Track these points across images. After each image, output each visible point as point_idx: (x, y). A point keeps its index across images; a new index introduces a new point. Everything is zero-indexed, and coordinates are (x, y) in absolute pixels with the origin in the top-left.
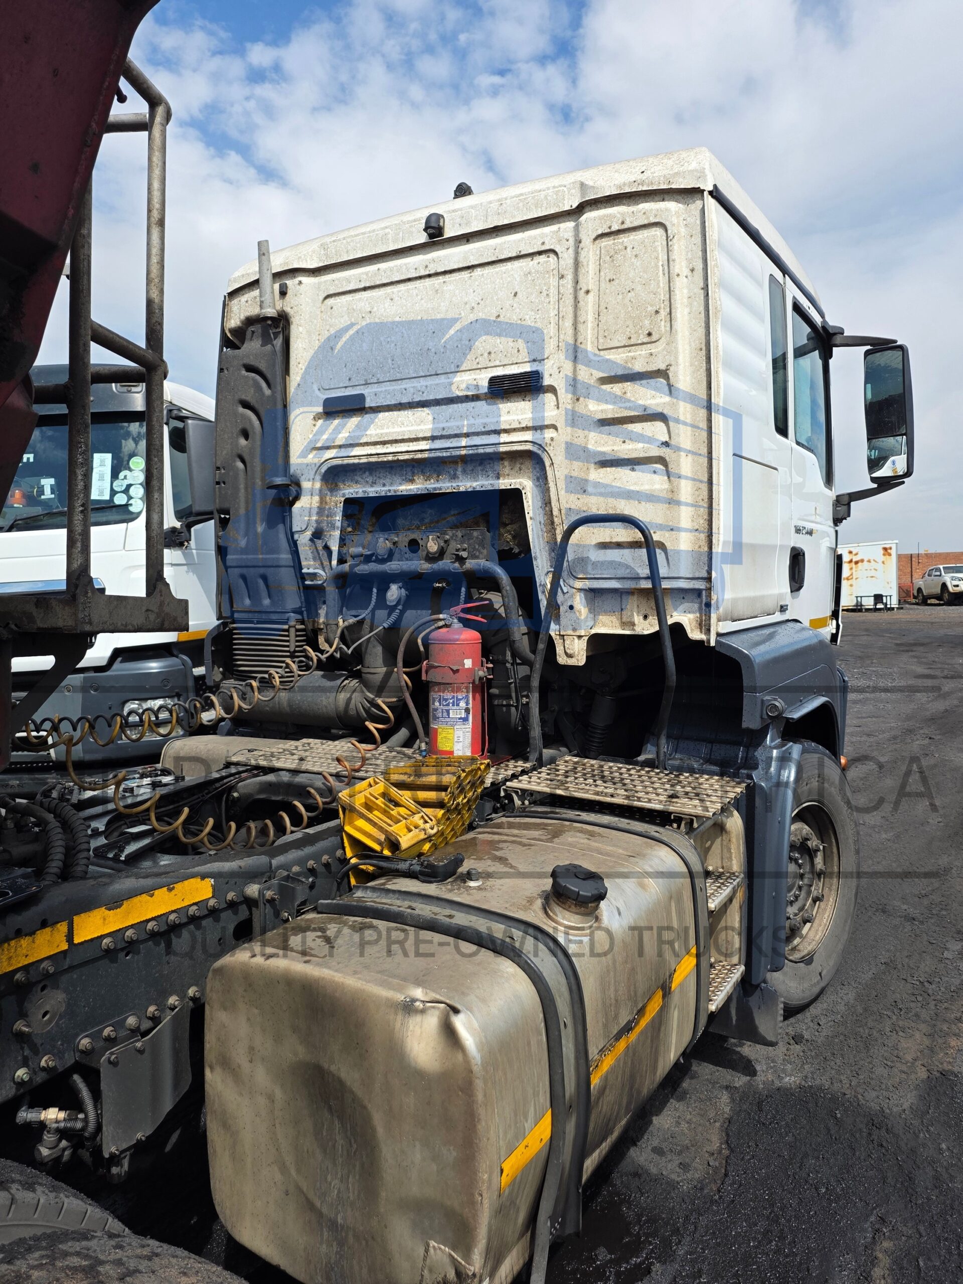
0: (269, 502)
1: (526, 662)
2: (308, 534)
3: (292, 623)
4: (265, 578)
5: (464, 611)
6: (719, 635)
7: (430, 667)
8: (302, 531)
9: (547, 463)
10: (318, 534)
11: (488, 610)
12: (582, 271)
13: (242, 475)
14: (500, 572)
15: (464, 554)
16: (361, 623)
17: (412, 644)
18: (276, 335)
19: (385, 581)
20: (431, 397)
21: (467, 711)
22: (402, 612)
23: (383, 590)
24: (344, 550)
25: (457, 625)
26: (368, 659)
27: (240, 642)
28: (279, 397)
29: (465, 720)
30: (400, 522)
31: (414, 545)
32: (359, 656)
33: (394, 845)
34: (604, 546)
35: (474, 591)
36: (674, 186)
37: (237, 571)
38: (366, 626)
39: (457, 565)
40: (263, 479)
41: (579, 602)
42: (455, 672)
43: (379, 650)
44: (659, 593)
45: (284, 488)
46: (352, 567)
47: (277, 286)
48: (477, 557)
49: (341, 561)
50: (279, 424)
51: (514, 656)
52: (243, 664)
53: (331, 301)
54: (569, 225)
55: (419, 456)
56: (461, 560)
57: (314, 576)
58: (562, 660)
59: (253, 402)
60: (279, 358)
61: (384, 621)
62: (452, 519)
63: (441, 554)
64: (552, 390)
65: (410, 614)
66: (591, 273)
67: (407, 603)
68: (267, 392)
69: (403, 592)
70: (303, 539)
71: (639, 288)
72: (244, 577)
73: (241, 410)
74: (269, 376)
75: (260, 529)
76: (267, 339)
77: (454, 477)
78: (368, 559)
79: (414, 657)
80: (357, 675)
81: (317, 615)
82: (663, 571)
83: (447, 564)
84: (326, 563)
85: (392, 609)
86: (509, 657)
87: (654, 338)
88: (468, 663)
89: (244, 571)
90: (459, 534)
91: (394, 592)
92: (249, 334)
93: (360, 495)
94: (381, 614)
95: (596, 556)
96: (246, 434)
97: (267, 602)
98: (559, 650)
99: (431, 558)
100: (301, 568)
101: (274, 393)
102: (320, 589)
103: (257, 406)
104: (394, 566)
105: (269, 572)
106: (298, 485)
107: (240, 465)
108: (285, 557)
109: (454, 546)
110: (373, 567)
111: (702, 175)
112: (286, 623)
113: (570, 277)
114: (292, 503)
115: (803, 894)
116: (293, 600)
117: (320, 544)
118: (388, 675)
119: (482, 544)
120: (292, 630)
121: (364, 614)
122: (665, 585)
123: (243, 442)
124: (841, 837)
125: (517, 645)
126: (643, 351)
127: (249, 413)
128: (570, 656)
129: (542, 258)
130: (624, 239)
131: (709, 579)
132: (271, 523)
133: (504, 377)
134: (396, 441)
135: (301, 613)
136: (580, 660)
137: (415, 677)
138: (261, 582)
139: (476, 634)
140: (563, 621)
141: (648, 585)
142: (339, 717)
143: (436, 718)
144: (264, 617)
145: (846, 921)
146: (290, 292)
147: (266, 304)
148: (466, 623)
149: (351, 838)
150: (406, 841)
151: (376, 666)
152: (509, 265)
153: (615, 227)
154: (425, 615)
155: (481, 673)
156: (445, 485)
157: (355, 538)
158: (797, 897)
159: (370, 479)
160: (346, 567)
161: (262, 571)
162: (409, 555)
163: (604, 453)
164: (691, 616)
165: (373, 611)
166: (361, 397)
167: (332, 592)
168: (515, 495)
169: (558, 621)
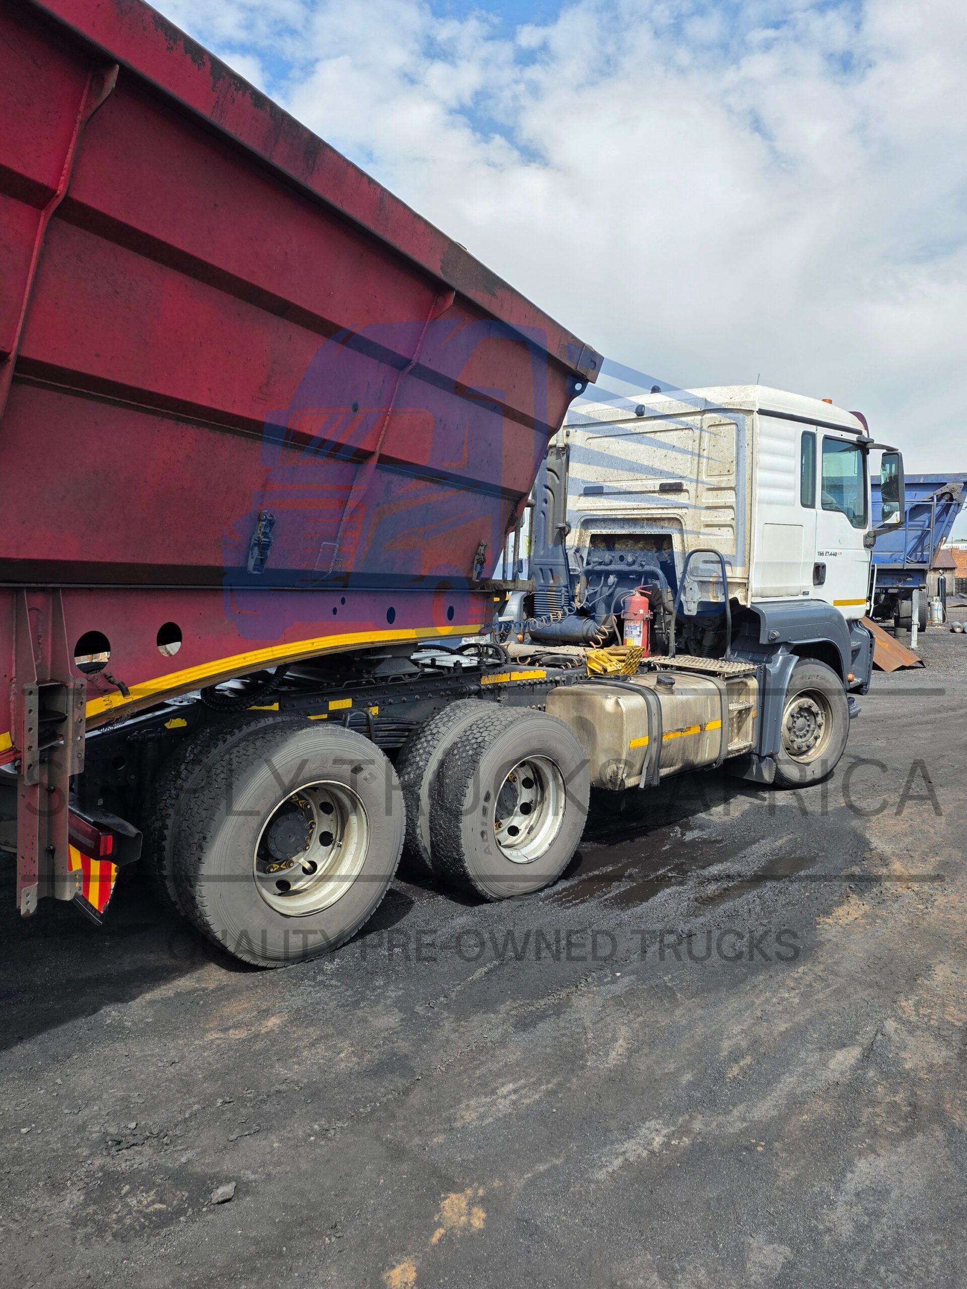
0: (555, 534)
1: (670, 613)
2: (573, 551)
3: (563, 592)
4: (551, 570)
5: (643, 589)
6: (752, 603)
7: (625, 613)
8: (570, 549)
9: (683, 524)
10: (577, 551)
11: (654, 588)
12: (702, 440)
13: (543, 520)
14: (660, 572)
15: (643, 563)
16: (596, 593)
17: (618, 603)
18: (563, 454)
19: (608, 574)
20: (634, 490)
21: (640, 632)
22: (615, 589)
23: (607, 578)
24: (590, 558)
25: (638, 595)
26: (598, 610)
27: (537, 601)
28: (563, 484)
29: (639, 636)
30: (617, 546)
31: (622, 558)
32: (593, 609)
33: (605, 670)
34: (706, 562)
35: (649, 580)
36: (742, 408)
37: (539, 566)
38: (598, 594)
39: (640, 568)
40: (553, 523)
41: (695, 586)
42: (635, 615)
43: (604, 606)
44: (726, 584)
45: (563, 529)
46: (593, 567)
47: (565, 431)
48: (649, 565)
49: (588, 564)
50: (562, 497)
51: (665, 610)
52: (538, 610)
53: (590, 441)
54: (699, 417)
55: (627, 517)
56: (642, 566)
57: (574, 570)
58: (686, 613)
59: (550, 486)
60: (564, 467)
61: (606, 592)
62: (640, 545)
63: (634, 562)
64: (687, 491)
65: (618, 589)
66: (706, 441)
67: (618, 584)
68: (557, 482)
69: (616, 579)
70: (570, 553)
71: (725, 450)
72: (541, 570)
73: (544, 489)
74: (559, 474)
75: (551, 546)
76: (558, 456)
77: (642, 527)
78: (600, 563)
79: (618, 609)
80: (593, 618)
81: (575, 589)
82: (729, 574)
83: (635, 567)
84: (580, 563)
85: (610, 587)
86: (662, 610)
87: (731, 472)
88: (641, 611)
89: (542, 567)
90: (642, 554)
91: (612, 579)
92: (550, 453)
93: (599, 533)
94: (605, 589)
95: (702, 566)
96: (546, 502)
97: (551, 581)
98: (685, 608)
99: (629, 564)
100: (568, 566)
101: (561, 482)
102: (577, 576)
103: (552, 488)
104: (612, 567)
105: (553, 567)
106: (569, 526)
107: (542, 516)
108: (561, 560)
109: (640, 559)
110: (602, 567)
111: (754, 404)
112: (560, 592)
113: (697, 442)
114: (566, 535)
115: (809, 734)
116: (563, 581)
117: (578, 555)
118: (607, 618)
119: (652, 559)
120: (563, 596)
121: (598, 589)
122: (729, 580)
123: (544, 504)
124: (834, 709)
125: (666, 605)
126: (725, 478)
127: (548, 491)
128: (689, 611)
129: (687, 431)
130: (720, 428)
131: (748, 578)
132: (556, 544)
133: (666, 484)
134: (617, 509)
135: (567, 587)
136: (694, 613)
137: (618, 617)
138: (549, 572)
139: (647, 599)
140: (687, 595)
141: (721, 580)
142: (584, 637)
143: (626, 634)
144: (550, 588)
145: (834, 752)
146: (571, 435)
147: (559, 441)
148: (642, 594)
149: (590, 669)
150: (609, 669)
151: (601, 613)
152: (672, 433)
153: (717, 423)
154: (626, 590)
155: (647, 616)
156: (638, 531)
157: (595, 554)
158: (805, 735)
159: (603, 526)
160: (590, 567)
161: (550, 567)
162: (620, 562)
163: (707, 521)
164: (742, 594)
165: (601, 588)
166: (602, 488)
167: (583, 579)
168: (669, 537)
169: (685, 594)
